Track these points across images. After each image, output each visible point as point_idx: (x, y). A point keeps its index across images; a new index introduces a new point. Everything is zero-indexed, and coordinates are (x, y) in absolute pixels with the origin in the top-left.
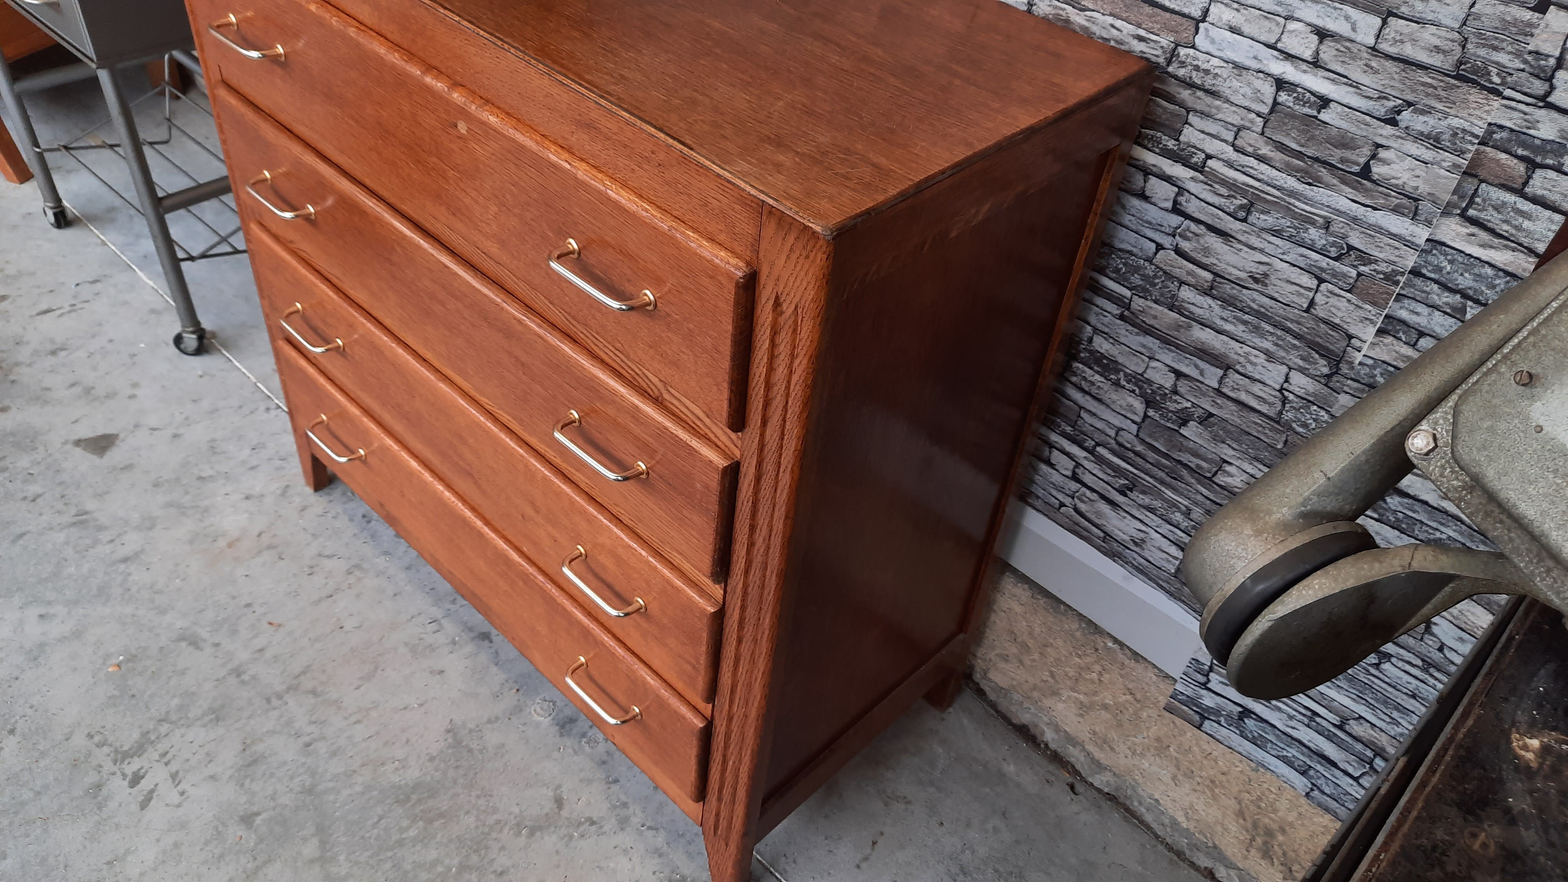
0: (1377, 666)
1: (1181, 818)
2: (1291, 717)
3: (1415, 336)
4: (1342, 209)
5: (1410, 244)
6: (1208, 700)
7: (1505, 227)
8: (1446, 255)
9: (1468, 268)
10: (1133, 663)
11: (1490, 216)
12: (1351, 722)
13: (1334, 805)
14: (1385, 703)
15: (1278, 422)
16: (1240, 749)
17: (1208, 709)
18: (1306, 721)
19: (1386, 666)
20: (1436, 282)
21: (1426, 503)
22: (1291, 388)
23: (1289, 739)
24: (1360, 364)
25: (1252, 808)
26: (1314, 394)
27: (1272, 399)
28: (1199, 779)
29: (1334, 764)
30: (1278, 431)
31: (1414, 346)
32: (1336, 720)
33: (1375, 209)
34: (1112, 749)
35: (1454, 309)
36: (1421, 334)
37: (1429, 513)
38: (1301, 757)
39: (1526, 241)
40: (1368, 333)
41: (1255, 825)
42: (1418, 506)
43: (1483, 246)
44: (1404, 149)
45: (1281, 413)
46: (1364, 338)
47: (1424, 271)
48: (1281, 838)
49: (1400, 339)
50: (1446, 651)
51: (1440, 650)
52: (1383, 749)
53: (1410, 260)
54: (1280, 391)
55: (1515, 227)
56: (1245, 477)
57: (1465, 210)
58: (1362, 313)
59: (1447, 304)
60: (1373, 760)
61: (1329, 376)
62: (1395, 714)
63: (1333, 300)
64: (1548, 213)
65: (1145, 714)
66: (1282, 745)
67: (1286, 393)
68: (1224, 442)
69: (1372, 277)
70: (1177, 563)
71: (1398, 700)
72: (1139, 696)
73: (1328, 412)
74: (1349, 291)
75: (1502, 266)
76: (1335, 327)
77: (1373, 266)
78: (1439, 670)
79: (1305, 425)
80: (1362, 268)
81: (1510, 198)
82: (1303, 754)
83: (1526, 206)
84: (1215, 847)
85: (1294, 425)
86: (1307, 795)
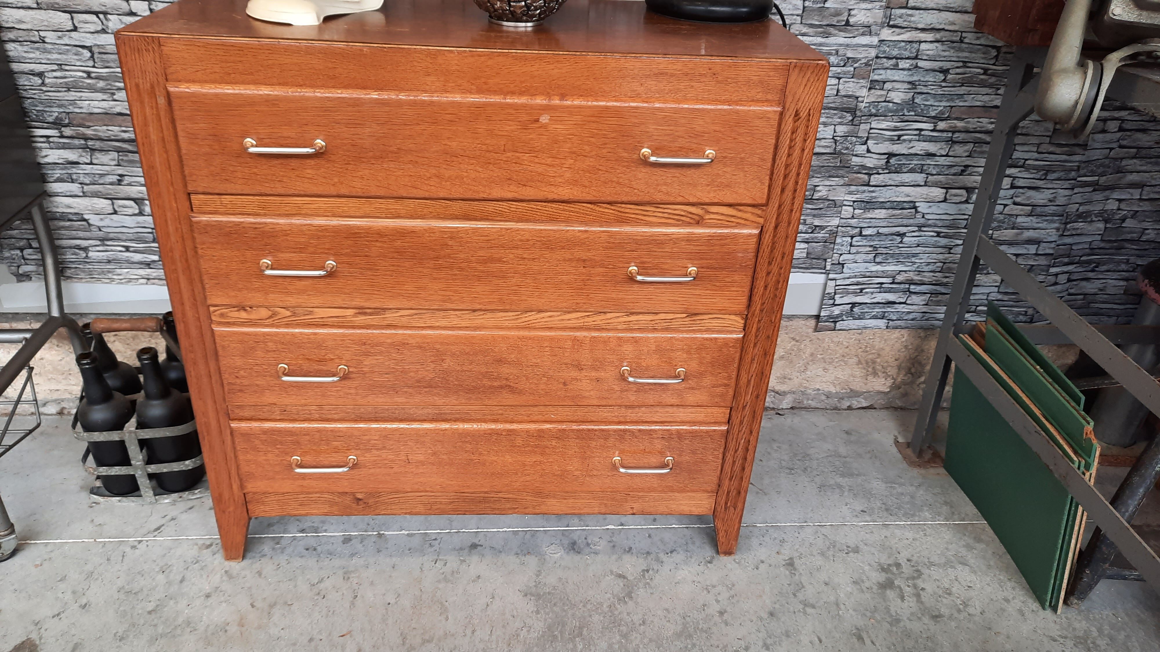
0: (901, 242)
1: (833, 390)
2: (872, 293)
3: (882, 84)
4: (842, 43)
5: (871, 46)
6: (837, 311)
7: (905, 23)
8: (885, 45)
9: (895, 46)
10: (791, 323)
11: (899, 22)
12: (897, 277)
13: (899, 323)
14: (908, 257)
15: (835, 154)
16: (854, 327)
17: (838, 316)
18: (878, 290)
19: (906, 239)
20: (884, 57)
21: (903, 155)
22: (837, 134)
23: (874, 305)
24: (865, 107)
25: (864, 354)
26: (848, 132)
27: (830, 144)
28: (837, 360)
29: (894, 303)
30: (836, 158)
31: (882, 89)
32: (889, 280)
33: (854, 37)
34: (790, 379)
35: (894, 66)
36: (884, 82)
37: (906, 158)
38: (881, 310)
39: (914, 26)
40: (864, 92)
41: (867, 363)
42: (901, 157)
43: (898, 35)
44: (860, 7)
45: (835, 148)
46: (863, 95)
47: (880, 55)
48: (878, 360)
49: (876, 89)
50: (926, 217)
51: (923, 217)
52: (912, 280)
53: (873, 53)
54: (833, 138)
55: (909, 22)
56: (827, 188)
57: (889, 22)
58: (859, 85)
59: (891, 65)
60: (909, 288)
61: (852, 120)
62: (913, 260)
63: (847, 85)
64: (918, 11)
65: (803, 346)
66: (870, 311)
67: (836, 138)
68: (813, 177)
69: (860, 67)
70: (806, 250)
71: (914, 252)
72: (798, 338)
73: (855, 137)
74: (852, 78)
75: (906, 40)
76: (849, 96)
77: (860, 62)
78: (924, 227)
79: (847, 148)
80: (855, 65)
81: (903, 11)
82: (880, 308)
83: (910, 12)
84: (851, 390)
85: (842, 151)
86: (887, 327)
